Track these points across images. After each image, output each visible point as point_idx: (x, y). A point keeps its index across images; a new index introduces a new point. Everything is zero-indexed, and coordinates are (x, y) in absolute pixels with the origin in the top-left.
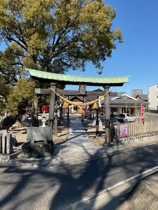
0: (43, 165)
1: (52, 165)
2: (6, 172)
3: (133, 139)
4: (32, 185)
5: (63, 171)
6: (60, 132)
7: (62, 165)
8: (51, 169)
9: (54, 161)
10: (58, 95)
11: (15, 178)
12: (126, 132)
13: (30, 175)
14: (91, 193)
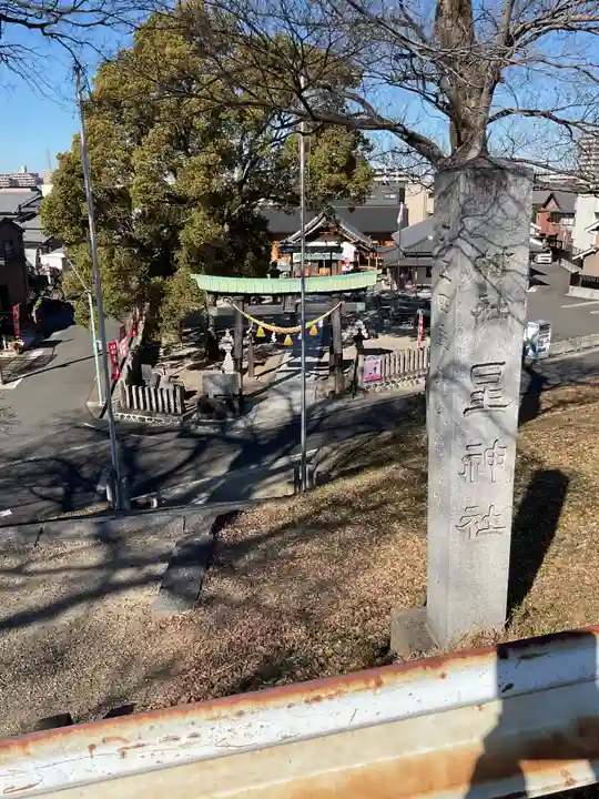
0: (224, 427)
1: (238, 429)
2: (179, 437)
3: (393, 382)
4: (209, 450)
5: (248, 437)
6: (263, 364)
7: (250, 429)
8: (236, 434)
9: (240, 424)
10: (247, 316)
11: (191, 443)
12: (378, 372)
13: (208, 440)
14: (271, 458)
